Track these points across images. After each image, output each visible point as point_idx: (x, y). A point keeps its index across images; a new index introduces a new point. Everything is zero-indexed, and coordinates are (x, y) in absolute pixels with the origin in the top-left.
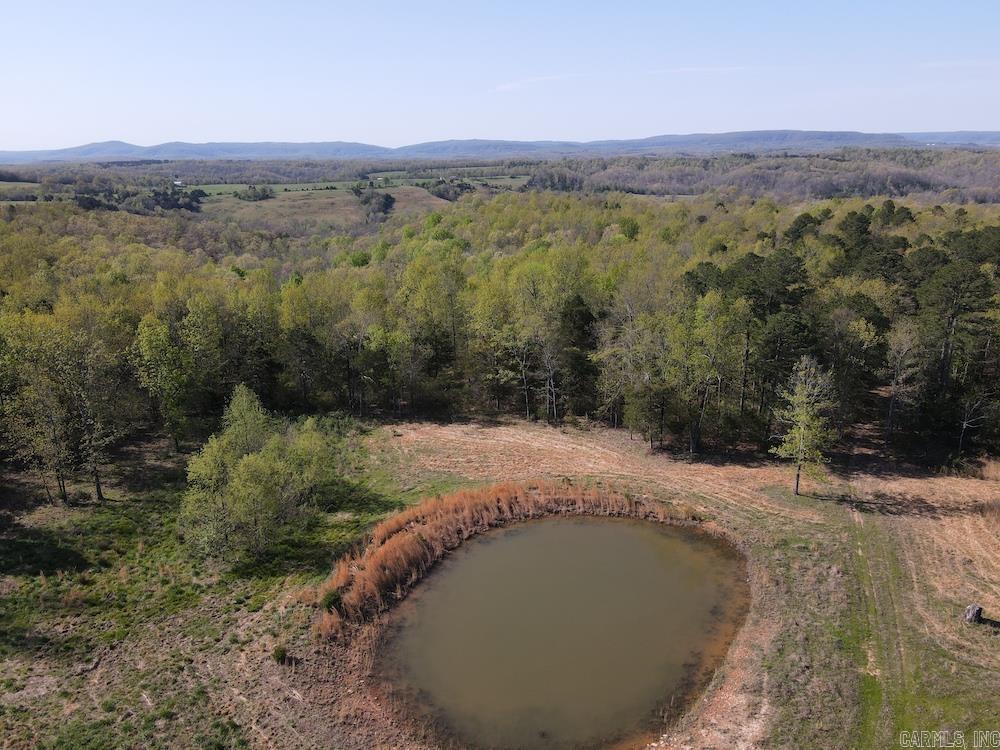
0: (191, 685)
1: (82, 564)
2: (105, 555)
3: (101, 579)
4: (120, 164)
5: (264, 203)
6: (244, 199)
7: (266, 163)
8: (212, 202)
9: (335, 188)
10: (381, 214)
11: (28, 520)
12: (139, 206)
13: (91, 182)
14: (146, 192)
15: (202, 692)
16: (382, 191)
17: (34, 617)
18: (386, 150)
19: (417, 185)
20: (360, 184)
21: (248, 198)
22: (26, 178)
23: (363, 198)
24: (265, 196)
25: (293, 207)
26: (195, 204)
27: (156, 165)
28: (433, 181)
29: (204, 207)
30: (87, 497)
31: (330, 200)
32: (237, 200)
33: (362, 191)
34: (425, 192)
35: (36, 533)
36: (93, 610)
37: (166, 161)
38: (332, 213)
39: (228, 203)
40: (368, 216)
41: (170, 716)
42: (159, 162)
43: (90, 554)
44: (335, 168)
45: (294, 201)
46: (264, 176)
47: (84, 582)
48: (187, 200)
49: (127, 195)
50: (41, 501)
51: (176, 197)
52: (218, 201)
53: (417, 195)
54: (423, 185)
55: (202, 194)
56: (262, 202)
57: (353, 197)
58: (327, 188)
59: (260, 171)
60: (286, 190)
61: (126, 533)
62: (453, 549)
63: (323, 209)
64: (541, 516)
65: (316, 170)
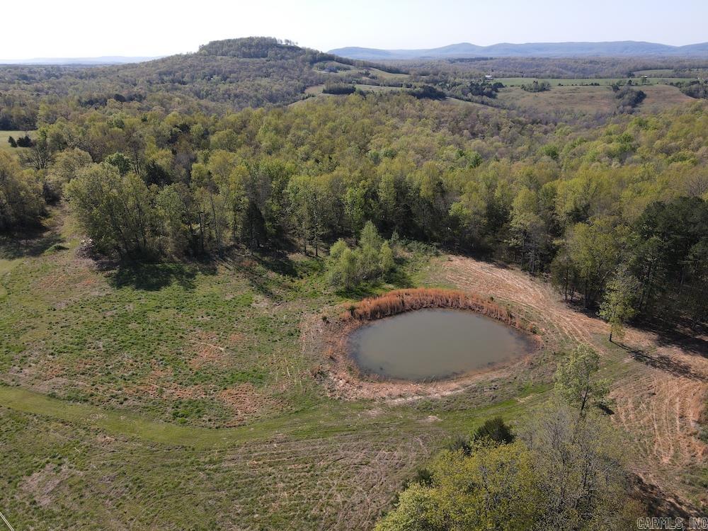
0: (298, 318)
1: (295, 275)
2: (303, 275)
3: (297, 281)
4: (462, 60)
5: (541, 94)
6: (527, 90)
7: (559, 60)
8: (505, 91)
9: (598, 85)
10: (629, 108)
11: (291, 257)
12: (459, 93)
13: (437, 75)
14: (467, 83)
15: (299, 321)
16: (636, 88)
17: (273, 286)
18: (669, 48)
19: (672, 84)
20: (620, 82)
21: (531, 90)
22: (404, 71)
23: (619, 93)
24: (543, 89)
25: (561, 98)
26: (494, 93)
27: (484, 62)
28: (688, 81)
29: (499, 95)
30: (312, 253)
31: (591, 94)
32: (523, 91)
33: (620, 87)
34: (676, 90)
35: (290, 261)
36: (289, 290)
37: (491, 59)
38: (590, 104)
39: (517, 92)
40: (618, 107)
41: (286, 323)
42: (486, 59)
43: (299, 273)
44: (613, 65)
45: (563, 93)
46: (554, 72)
47: (292, 281)
48: (490, 89)
49: (455, 85)
50: (299, 251)
51: (484, 87)
52: (510, 91)
53: (667, 93)
54: (677, 85)
55: (500, 85)
56: (540, 93)
57: (612, 93)
58: (592, 84)
59: (551, 67)
60: (560, 85)
61: (315, 269)
62: (415, 309)
63: (583, 100)
64: (465, 309)
65: (597, 66)
